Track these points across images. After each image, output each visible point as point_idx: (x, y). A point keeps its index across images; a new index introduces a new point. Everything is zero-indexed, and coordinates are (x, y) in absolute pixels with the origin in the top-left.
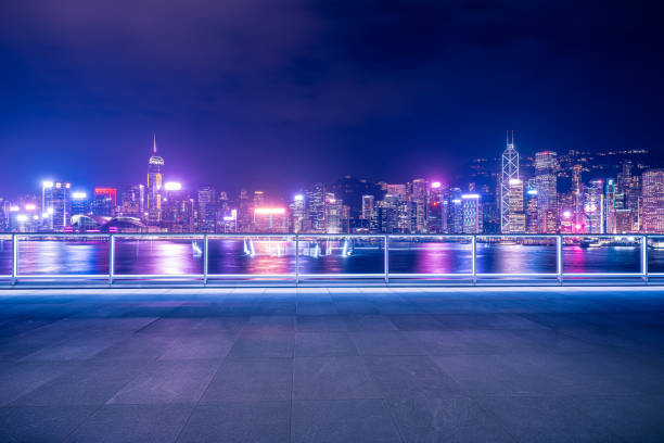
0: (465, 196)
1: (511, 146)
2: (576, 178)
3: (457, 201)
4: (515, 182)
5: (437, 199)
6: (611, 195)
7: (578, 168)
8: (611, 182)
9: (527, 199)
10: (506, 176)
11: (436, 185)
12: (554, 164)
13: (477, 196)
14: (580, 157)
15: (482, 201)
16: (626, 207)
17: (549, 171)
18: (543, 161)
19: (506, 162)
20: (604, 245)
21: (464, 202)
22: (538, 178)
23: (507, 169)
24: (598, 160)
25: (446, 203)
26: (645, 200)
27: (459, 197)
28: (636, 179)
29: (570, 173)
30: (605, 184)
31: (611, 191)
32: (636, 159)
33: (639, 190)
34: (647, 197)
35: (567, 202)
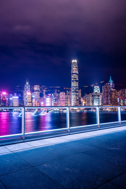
0: (14, 97)
1: (27, 83)
2: (44, 93)
3: (11, 99)
4: (29, 93)
5: (5, 98)
6: (53, 98)
7: (44, 90)
8: (53, 95)
9: (32, 98)
10: (26, 92)
11: (4, 93)
12: (39, 89)
13: (17, 97)
14: (45, 87)
15: (19, 99)
16: (56, 101)
17: (38, 91)
18: (36, 88)
19: (26, 87)
20: (52, 111)
21: (13, 99)
22: (35, 93)
23: (26, 90)
24: (49, 89)
25: (7, 99)
26: (60, 100)
27: (12, 97)
28: (58, 94)
29: (43, 92)
30: (51, 95)
31: (53, 97)
32: (58, 89)
33: (58, 97)
34: (61, 99)
35: (42, 100)
